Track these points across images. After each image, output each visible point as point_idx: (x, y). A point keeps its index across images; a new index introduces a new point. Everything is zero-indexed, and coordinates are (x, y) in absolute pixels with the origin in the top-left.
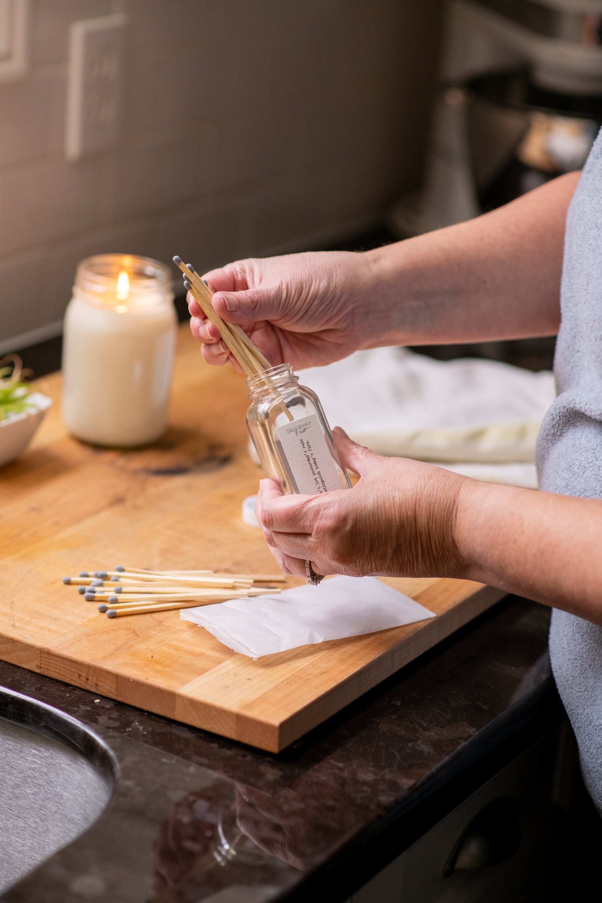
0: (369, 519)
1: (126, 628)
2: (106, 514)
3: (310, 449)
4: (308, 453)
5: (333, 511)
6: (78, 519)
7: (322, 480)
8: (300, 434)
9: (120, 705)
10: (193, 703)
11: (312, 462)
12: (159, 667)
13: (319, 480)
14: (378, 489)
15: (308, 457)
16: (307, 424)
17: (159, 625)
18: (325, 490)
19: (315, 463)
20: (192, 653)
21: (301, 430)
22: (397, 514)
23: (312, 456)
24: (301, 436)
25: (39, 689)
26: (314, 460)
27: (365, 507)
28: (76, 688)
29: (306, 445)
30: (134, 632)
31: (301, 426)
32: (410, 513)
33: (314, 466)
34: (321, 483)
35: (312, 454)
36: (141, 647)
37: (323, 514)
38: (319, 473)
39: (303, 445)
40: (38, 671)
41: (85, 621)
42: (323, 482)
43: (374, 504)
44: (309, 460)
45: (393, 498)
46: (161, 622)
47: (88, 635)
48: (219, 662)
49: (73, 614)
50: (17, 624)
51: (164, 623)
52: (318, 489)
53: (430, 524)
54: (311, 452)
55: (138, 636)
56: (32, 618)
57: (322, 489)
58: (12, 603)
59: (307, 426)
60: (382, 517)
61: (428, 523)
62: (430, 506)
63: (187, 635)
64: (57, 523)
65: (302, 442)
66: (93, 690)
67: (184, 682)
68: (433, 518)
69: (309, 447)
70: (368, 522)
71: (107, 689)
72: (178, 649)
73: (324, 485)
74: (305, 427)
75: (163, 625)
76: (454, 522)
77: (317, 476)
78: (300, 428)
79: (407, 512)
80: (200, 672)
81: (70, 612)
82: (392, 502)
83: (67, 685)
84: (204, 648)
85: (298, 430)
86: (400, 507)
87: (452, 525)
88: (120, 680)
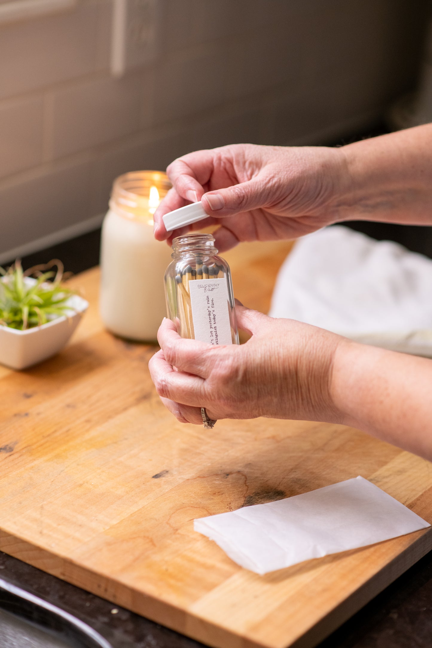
0: (257, 371)
1: (144, 537)
2: (133, 411)
3: (213, 306)
4: (211, 309)
5: (228, 362)
6: (108, 416)
7: (216, 335)
8: (208, 291)
9: (136, 617)
10: (202, 623)
11: (212, 318)
12: (172, 582)
13: (214, 334)
14: (266, 345)
15: (210, 312)
16: (215, 285)
17: (174, 533)
18: (217, 343)
19: (214, 319)
20: (204, 566)
21: (210, 288)
22: (281, 367)
23: (213, 312)
24: (209, 293)
25: (61, 598)
26: (214, 316)
27: (254, 360)
28: (96, 597)
29: (210, 302)
30: (152, 541)
31: (210, 285)
32: (292, 368)
33: (213, 321)
34: (215, 336)
35: (213, 311)
36: (156, 558)
37: (219, 364)
38: (215, 327)
39: (208, 301)
40: (62, 577)
41: (107, 528)
42: (217, 336)
43: (261, 358)
44: (210, 315)
45: (278, 353)
46: (177, 530)
47: (108, 544)
48: (227, 576)
49: (97, 520)
50: (45, 531)
51: (179, 531)
52: (211, 341)
53: (310, 378)
54: (213, 309)
55: (154, 545)
56: (59, 525)
57: (214, 342)
58: (42, 507)
59: (216, 287)
60: (268, 369)
61: (307, 378)
62: (310, 362)
63: (199, 545)
64: (88, 421)
65: (208, 298)
66: (111, 599)
67: (195, 599)
68: (312, 373)
69: (213, 304)
70: (256, 374)
71: (124, 601)
72: (191, 560)
73: (217, 339)
74: (213, 287)
75: (179, 534)
76: (330, 379)
77: (213, 330)
78: (209, 286)
79: (289, 367)
80: (210, 587)
81: (94, 518)
82: (277, 357)
83: (88, 593)
84: (214, 561)
85: (207, 288)
86: (284, 361)
87: (328, 381)
88: (136, 594)
